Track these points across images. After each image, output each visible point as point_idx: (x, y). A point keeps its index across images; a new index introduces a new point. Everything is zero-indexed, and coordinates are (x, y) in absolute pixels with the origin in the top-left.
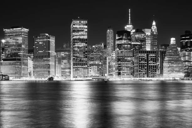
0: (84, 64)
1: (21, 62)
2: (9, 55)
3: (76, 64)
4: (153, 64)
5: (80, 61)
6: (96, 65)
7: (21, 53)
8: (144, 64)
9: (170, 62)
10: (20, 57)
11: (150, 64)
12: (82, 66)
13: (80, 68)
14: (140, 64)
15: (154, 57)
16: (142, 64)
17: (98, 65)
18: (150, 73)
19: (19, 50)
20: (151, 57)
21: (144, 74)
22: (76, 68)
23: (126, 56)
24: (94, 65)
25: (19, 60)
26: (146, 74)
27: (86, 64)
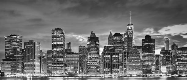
0: (60, 64)
1: (16, 62)
2: (8, 56)
3: (54, 64)
4: (116, 63)
5: (57, 61)
6: (73, 64)
7: (16, 55)
8: (108, 63)
9: (131, 62)
10: (15, 58)
11: (113, 63)
12: (59, 65)
13: (57, 66)
14: (105, 63)
15: (117, 57)
16: (106, 63)
17: (74, 64)
18: (113, 70)
19: (15, 53)
20: (115, 57)
21: (108, 71)
22: (54, 67)
23: (93, 57)
24: (71, 64)
25: (15, 60)
26: (110, 71)
27: (62, 64)
